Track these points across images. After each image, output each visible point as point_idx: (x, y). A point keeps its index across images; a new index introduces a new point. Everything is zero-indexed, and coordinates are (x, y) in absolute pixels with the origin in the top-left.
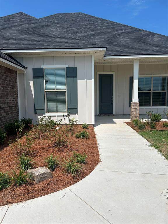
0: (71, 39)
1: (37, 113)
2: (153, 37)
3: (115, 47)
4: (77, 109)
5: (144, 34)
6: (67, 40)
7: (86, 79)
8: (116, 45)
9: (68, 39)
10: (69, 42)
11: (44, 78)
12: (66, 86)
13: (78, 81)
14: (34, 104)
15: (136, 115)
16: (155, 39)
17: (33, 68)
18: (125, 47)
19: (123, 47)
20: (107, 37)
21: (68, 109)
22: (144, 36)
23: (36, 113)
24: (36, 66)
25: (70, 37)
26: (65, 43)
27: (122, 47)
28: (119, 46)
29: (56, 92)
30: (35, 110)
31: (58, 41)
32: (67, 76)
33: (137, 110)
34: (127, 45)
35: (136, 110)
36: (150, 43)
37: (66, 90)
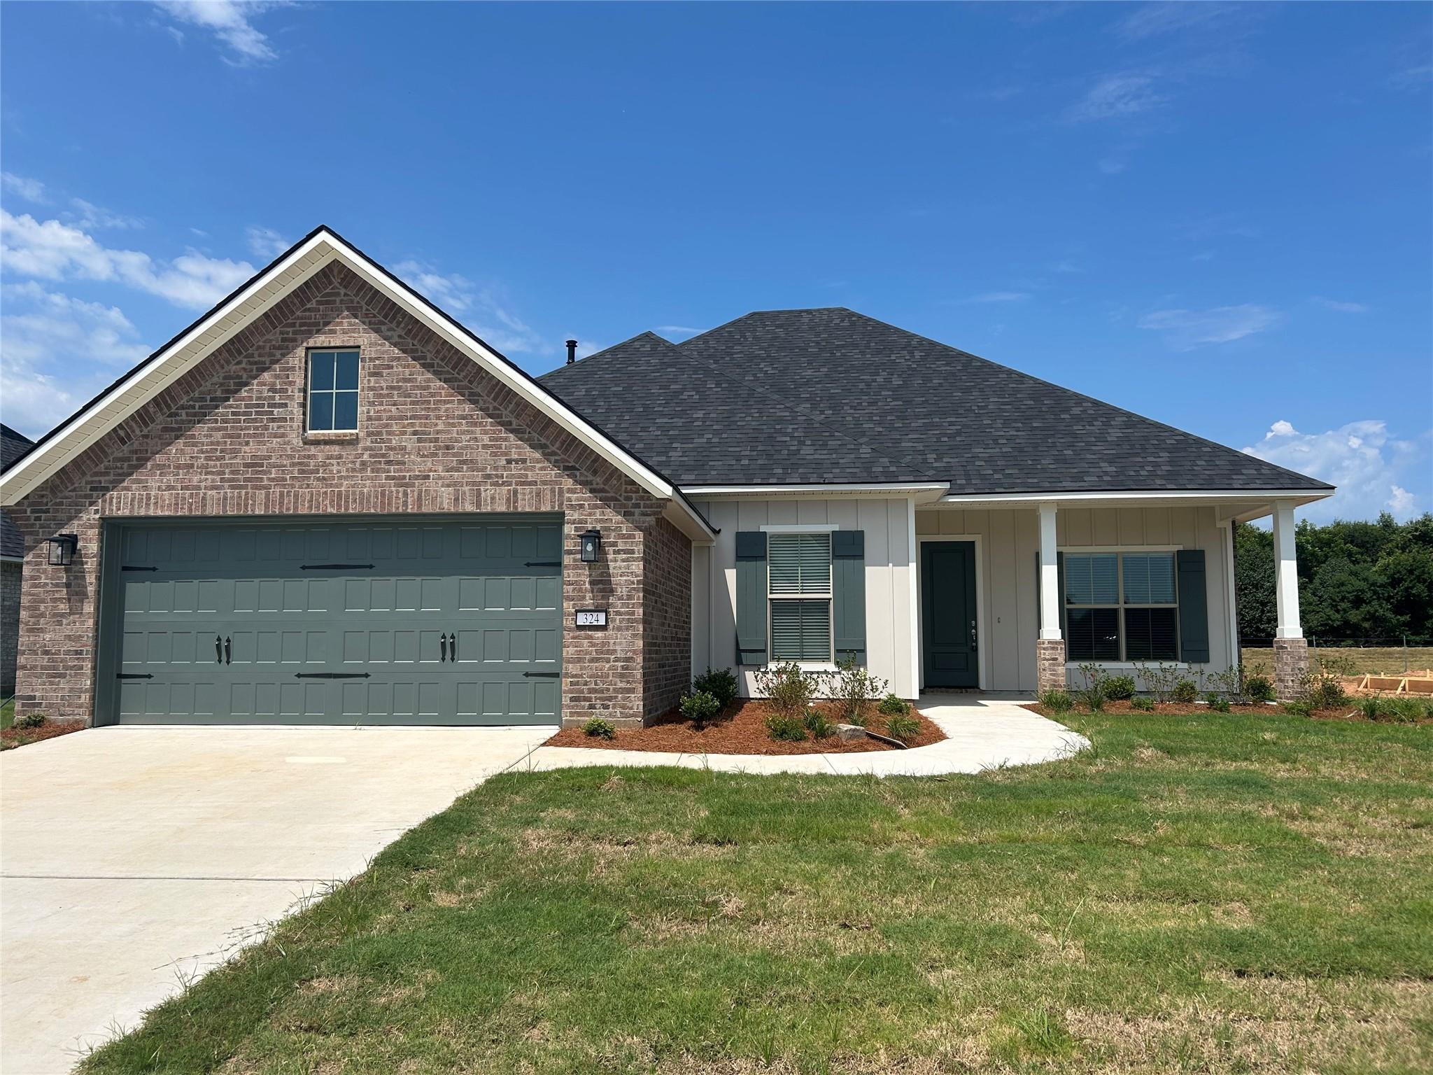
0: (846, 451)
1: (742, 664)
2: (1107, 424)
3: (977, 463)
4: (864, 651)
5: (1076, 411)
6: (834, 456)
7: (891, 565)
8: (980, 455)
9: (835, 450)
10: (841, 461)
11: (768, 558)
12: (831, 584)
13: (866, 568)
14: (734, 636)
15: (1055, 681)
16: (1114, 434)
17: (738, 534)
18: (1010, 463)
19: (1003, 463)
20: (951, 424)
21: (838, 651)
22: (1077, 419)
23: (739, 662)
24: (747, 526)
25: (839, 442)
26: (830, 466)
27: (999, 463)
28: (990, 460)
29: (800, 599)
30: (739, 651)
31: (808, 457)
32: (835, 557)
33: (1059, 666)
34: (1016, 454)
35: (1054, 665)
36: (1093, 448)
37: (830, 596)
